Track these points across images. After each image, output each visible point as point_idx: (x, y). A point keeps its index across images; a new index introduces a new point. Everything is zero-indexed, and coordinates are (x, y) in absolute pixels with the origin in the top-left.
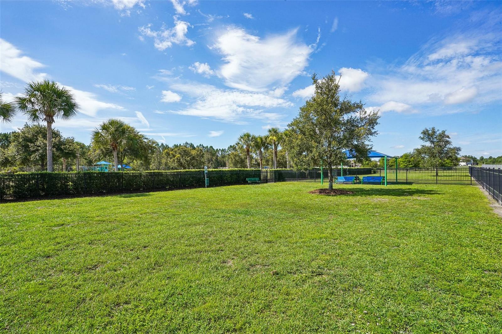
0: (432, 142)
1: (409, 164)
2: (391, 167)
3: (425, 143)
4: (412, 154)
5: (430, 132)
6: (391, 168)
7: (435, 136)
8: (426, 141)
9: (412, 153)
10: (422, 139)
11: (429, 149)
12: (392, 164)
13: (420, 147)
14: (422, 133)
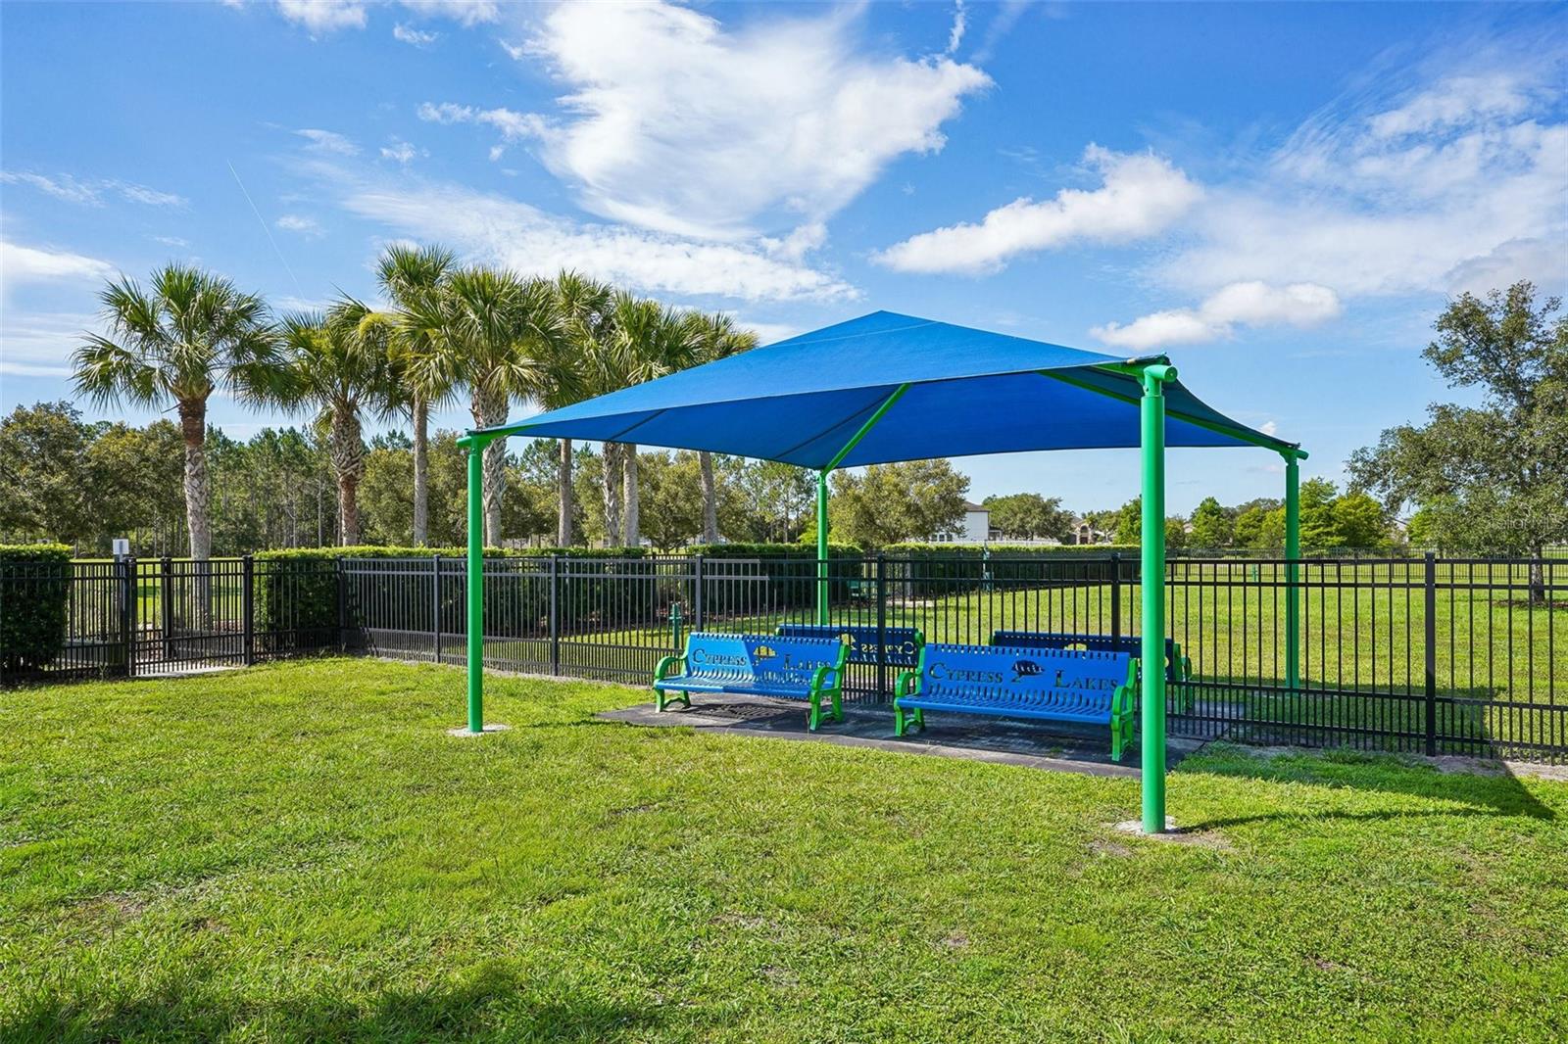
0: (1510, 384)
1: (1328, 534)
2: (1241, 545)
3: (1460, 389)
4: (1375, 464)
5: (1498, 318)
6: (1243, 549)
7: (1528, 346)
8: (1465, 381)
9: (1372, 456)
10: (1445, 360)
11: (1490, 425)
12: (1246, 532)
13: (1422, 421)
14: (1445, 323)
